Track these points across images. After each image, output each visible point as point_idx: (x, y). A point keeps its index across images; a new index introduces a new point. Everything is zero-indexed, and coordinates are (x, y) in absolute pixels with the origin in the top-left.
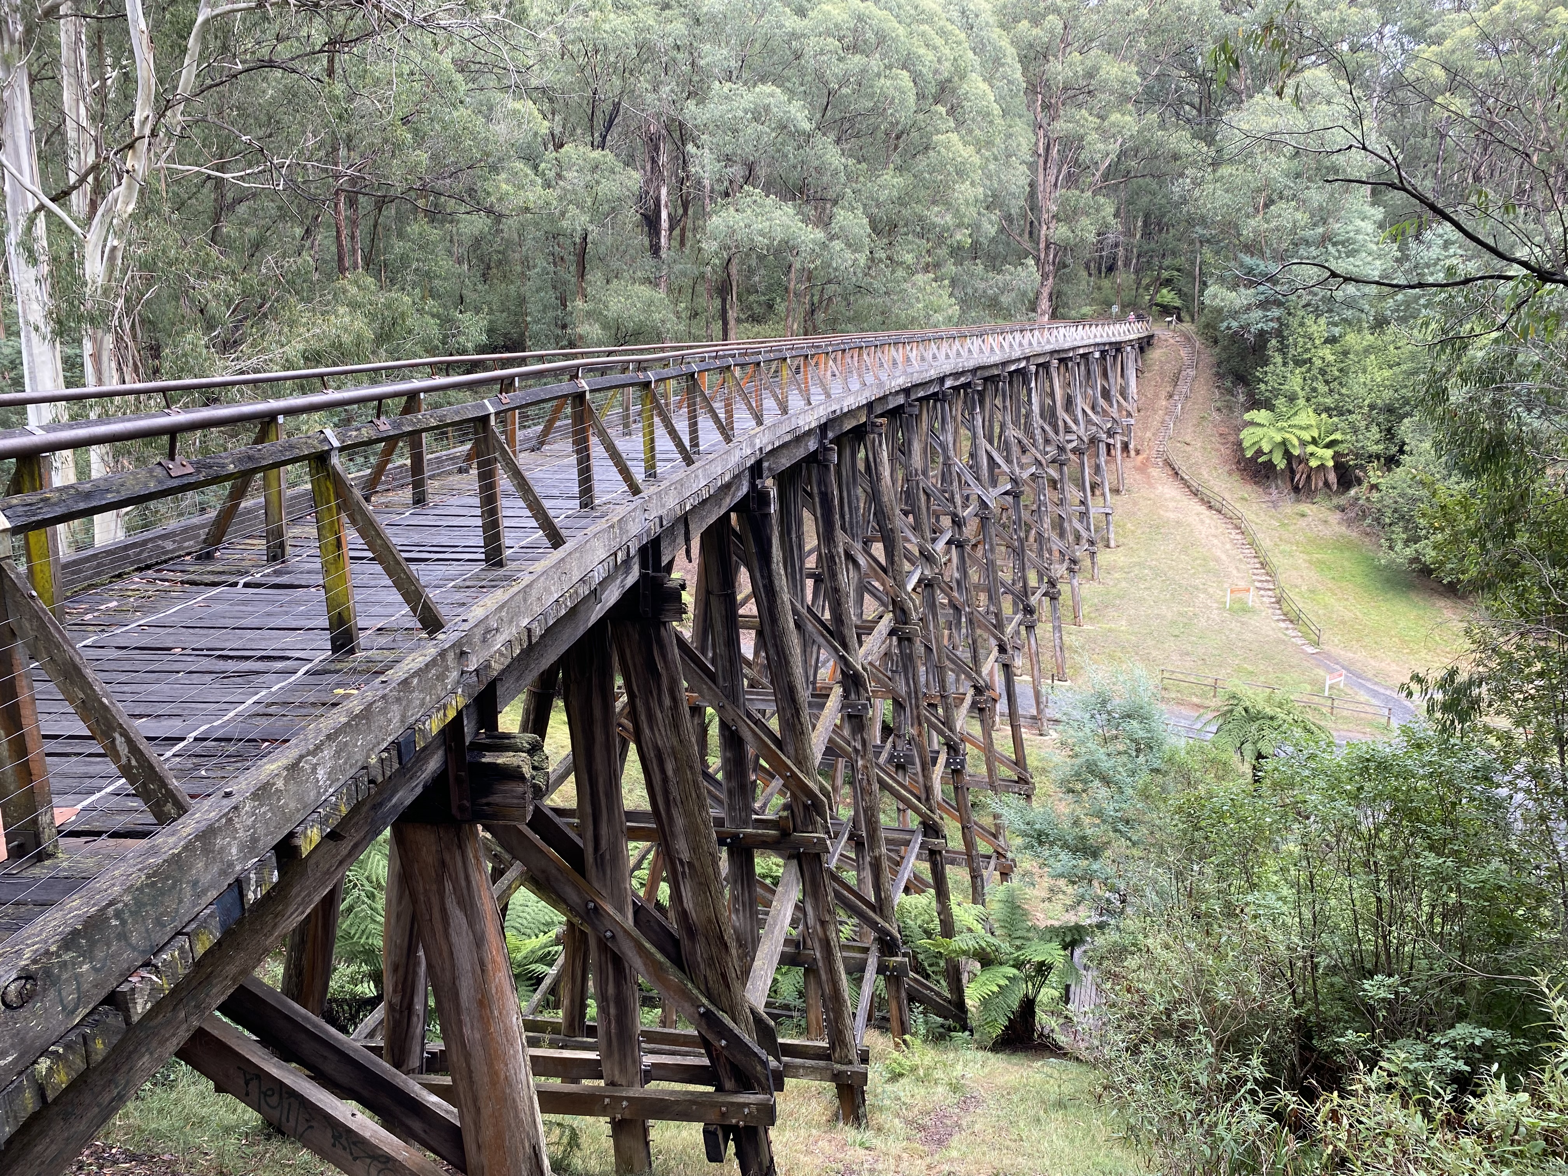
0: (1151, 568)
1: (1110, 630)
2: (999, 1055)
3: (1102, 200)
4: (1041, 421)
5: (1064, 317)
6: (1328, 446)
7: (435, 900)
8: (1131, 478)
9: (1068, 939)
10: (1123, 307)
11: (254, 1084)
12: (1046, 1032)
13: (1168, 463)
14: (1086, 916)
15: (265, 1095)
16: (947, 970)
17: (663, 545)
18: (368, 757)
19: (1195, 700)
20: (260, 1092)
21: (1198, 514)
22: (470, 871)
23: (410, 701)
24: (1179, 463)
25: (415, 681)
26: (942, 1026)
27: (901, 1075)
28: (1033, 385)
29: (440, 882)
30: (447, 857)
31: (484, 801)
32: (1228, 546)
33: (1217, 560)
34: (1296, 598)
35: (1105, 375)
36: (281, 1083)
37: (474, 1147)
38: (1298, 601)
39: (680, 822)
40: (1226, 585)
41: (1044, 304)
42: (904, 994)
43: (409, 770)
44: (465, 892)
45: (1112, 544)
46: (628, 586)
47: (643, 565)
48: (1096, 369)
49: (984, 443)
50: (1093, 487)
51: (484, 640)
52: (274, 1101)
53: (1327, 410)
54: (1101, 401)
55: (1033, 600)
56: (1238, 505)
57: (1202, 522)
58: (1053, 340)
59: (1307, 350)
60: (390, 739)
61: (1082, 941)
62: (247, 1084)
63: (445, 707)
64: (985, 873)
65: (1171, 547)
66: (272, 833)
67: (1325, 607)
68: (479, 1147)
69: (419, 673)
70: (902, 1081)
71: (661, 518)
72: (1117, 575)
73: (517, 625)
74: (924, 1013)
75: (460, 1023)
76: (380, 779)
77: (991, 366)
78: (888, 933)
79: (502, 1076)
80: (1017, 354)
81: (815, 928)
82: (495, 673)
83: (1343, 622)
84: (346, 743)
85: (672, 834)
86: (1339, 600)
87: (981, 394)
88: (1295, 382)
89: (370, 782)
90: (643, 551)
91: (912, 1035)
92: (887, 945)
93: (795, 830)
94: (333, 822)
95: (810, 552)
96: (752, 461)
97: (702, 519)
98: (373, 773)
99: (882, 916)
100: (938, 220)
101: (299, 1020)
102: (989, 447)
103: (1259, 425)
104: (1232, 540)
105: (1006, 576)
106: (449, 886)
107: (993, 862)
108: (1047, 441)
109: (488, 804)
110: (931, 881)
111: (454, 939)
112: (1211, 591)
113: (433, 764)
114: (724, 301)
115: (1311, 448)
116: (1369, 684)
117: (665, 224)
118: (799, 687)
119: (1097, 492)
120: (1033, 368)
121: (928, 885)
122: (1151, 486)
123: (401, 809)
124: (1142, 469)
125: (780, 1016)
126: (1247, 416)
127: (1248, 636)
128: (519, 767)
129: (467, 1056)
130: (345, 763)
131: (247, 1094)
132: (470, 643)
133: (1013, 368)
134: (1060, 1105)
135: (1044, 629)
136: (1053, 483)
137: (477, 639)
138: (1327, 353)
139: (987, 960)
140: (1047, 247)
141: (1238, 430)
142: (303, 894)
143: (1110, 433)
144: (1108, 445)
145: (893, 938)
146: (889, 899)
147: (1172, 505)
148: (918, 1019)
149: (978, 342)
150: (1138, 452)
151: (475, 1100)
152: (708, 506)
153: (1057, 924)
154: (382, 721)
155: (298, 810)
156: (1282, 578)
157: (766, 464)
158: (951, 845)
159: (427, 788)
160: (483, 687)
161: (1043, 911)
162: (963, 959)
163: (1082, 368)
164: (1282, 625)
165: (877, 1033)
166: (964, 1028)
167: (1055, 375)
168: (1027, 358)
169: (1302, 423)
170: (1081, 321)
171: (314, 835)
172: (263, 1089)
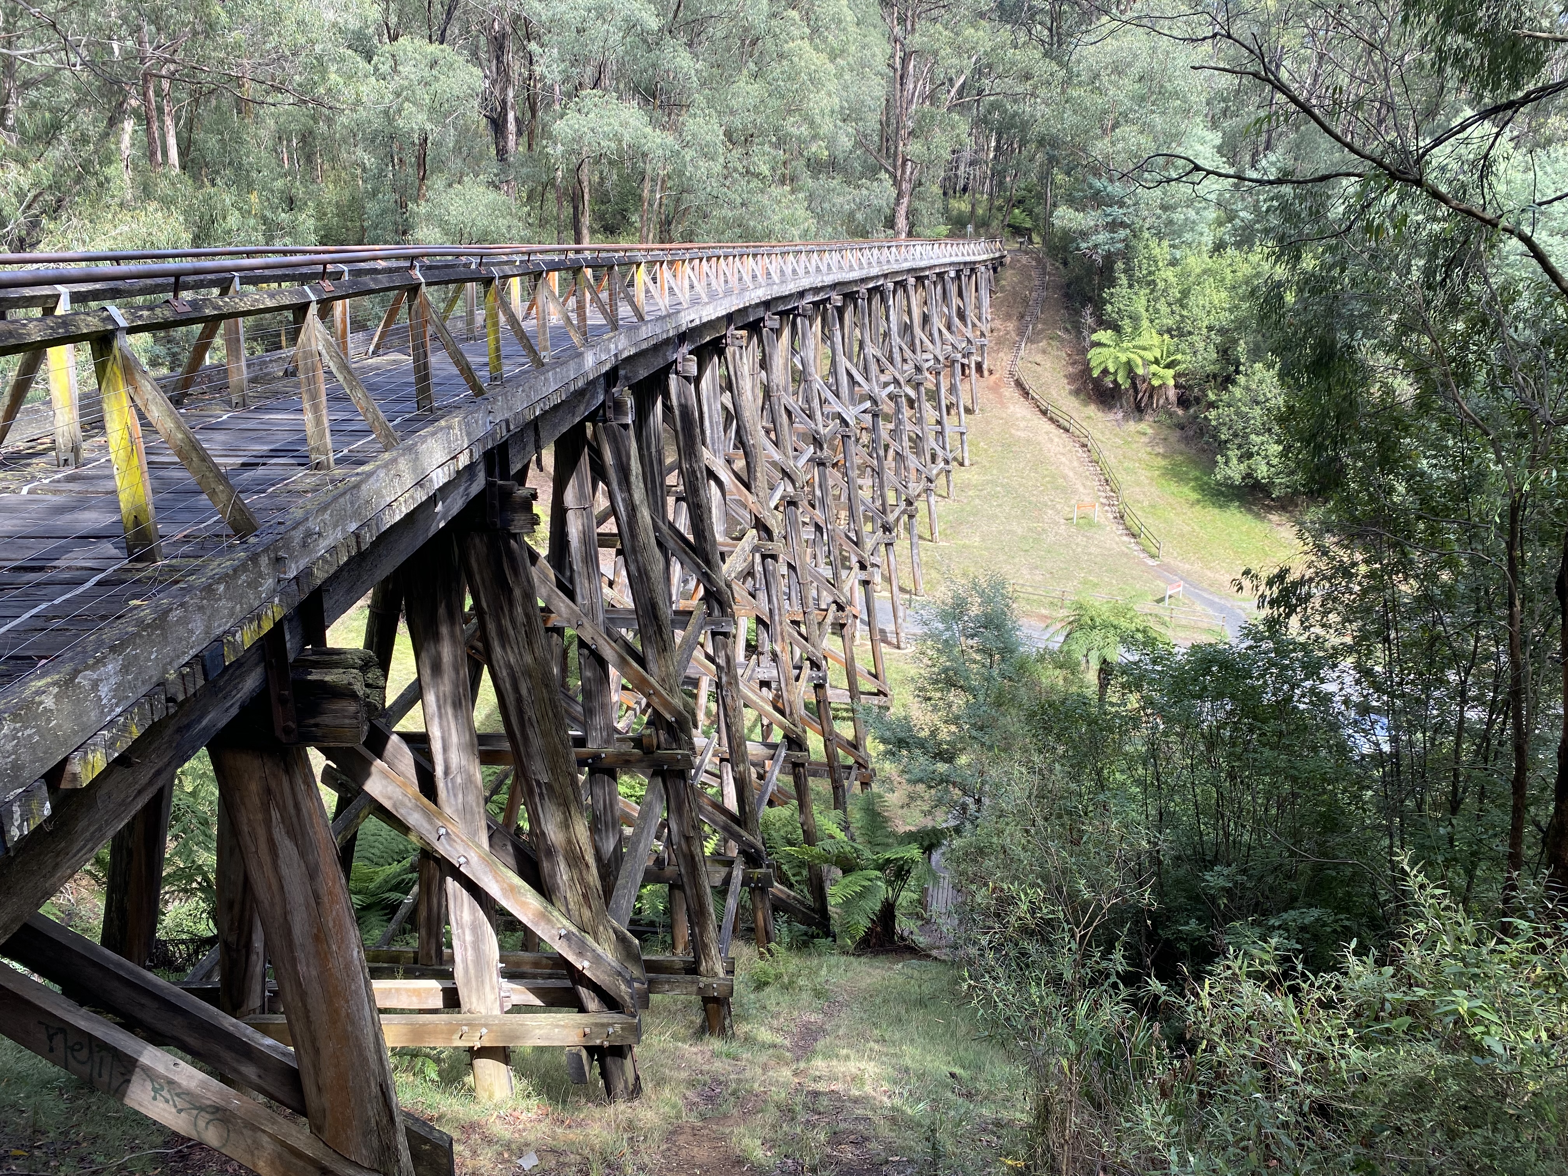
0: (1003, 486)
1: (965, 546)
2: (863, 959)
3: (956, 117)
4: (898, 340)
5: (918, 236)
6: (1168, 366)
7: (261, 832)
8: (984, 397)
9: (926, 843)
10: (977, 228)
11: (58, 1040)
12: (906, 934)
13: (1019, 384)
14: (943, 820)
15: (73, 1050)
16: (810, 879)
17: (511, 452)
18: (165, 671)
19: (1044, 612)
20: (66, 1047)
21: (1047, 433)
22: (300, 797)
23: (217, 610)
24: (1029, 383)
25: (222, 588)
26: (806, 934)
27: (766, 984)
28: (891, 302)
29: (267, 811)
30: (273, 785)
31: (312, 721)
32: (1076, 464)
33: (1065, 477)
34: (1139, 513)
35: (960, 295)
36: (90, 1035)
37: (314, 1090)
38: (1139, 516)
39: (536, 742)
40: (1073, 502)
41: (902, 223)
42: (768, 904)
43: (221, 690)
44: (295, 819)
45: (967, 463)
46: (472, 495)
47: (489, 473)
48: (953, 289)
49: (843, 363)
50: (948, 408)
51: (304, 545)
52: (83, 1054)
53: (1169, 331)
54: (956, 320)
55: (891, 518)
56: (1084, 424)
57: (1052, 441)
58: (910, 257)
59: (1150, 273)
60: (193, 652)
61: (939, 844)
62: (51, 1038)
63: (259, 619)
64: (846, 783)
65: (1022, 465)
66: (41, 760)
67: (1166, 521)
68: (319, 1089)
69: (223, 578)
70: (768, 990)
71: (507, 422)
72: (970, 493)
73: (344, 530)
74: (789, 922)
75: (294, 961)
76: (181, 697)
77: (850, 282)
78: (752, 846)
79: (343, 1013)
80: (874, 271)
81: (679, 844)
82: (319, 582)
83: (1182, 536)
84: (136, 657)
85: (528, 755)
86: (1177, 514)
87: (841, 311)
88: (1140, 305)
89: (168, 700)
90: (488, 456)
91: (778, 943)
92: (752, 858)
93: (658, 748)
94: (122, 746)
95: (671, 470)
96: (607, 367)
97: (555, 426)
98: (172, 691)
99: (746, 830)
100: (794, 131)
101: (111, 967)
102: (849, 365)
103: (1104, 345)
104: (1079, 458)
105: (866, 494)
106: (275, 815)
107: (854, 773)
108: (905, 361)
109: (316, 725)
110: (794, 793)
111: (285, 871)
112: (1059, 507)
113: (251, 682)
114: (576, 208)
115: (1154, 368)
116: (1205, 595)
117: (512, 126)
118: (661, 603)
119: (953, 412)
120: (891, 286)
121: (790, 797)
122: (1003, 405)
123: (213, 732)
124: (995, 389)
125: (646, 932)
126: (1095, 337)
127: (1093, 549)
128: (350, 684)
129: (303, 995)
130: (136, 679)
131: (51, 1050)
132: (287, 547)
133: (871, 285)
134: (921, 1003)
135: (902, 545)
136: (911, 403)
137: (296, 542)
138: (1169, 274)
139: (848, 866)
140: (905, 161)
141: (1085, 351)
142: (92, 829)
143: (966, 356)
144: (963, 365)
145: (757, 851)
146: (754, 813)
147: (1022, 424)
148: (782, 929)
149: (836, 256)
150: (991, 372)
151: (313, 1040)
152: (560, 413)
153: (913, 829)
154: (181, 631)
155: (75, 733)
156: (1125, 493)
157: (622, 372)
158: (813, 757)
159: (245, 709)
160: (304, 597)
161: (902, 817)
162: (825, 867)
163: (939, 287)
164: (1125, 538)
165: (741, 943)
166: (828, 933)
167: (912, 292)
168: (885, 276)
169: (1145, 344)
170: (935, 240)
171: (98, 761)
172: (70, 1044)
